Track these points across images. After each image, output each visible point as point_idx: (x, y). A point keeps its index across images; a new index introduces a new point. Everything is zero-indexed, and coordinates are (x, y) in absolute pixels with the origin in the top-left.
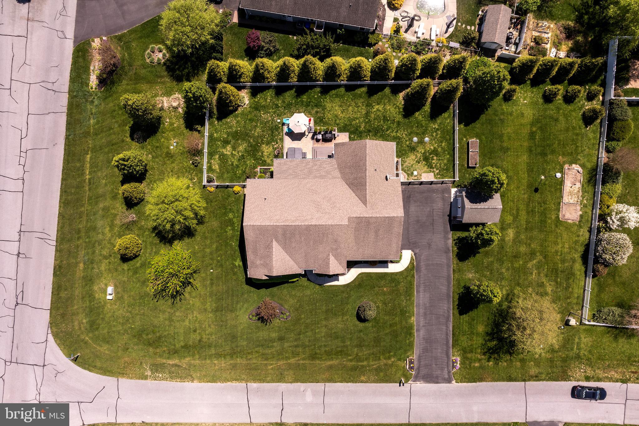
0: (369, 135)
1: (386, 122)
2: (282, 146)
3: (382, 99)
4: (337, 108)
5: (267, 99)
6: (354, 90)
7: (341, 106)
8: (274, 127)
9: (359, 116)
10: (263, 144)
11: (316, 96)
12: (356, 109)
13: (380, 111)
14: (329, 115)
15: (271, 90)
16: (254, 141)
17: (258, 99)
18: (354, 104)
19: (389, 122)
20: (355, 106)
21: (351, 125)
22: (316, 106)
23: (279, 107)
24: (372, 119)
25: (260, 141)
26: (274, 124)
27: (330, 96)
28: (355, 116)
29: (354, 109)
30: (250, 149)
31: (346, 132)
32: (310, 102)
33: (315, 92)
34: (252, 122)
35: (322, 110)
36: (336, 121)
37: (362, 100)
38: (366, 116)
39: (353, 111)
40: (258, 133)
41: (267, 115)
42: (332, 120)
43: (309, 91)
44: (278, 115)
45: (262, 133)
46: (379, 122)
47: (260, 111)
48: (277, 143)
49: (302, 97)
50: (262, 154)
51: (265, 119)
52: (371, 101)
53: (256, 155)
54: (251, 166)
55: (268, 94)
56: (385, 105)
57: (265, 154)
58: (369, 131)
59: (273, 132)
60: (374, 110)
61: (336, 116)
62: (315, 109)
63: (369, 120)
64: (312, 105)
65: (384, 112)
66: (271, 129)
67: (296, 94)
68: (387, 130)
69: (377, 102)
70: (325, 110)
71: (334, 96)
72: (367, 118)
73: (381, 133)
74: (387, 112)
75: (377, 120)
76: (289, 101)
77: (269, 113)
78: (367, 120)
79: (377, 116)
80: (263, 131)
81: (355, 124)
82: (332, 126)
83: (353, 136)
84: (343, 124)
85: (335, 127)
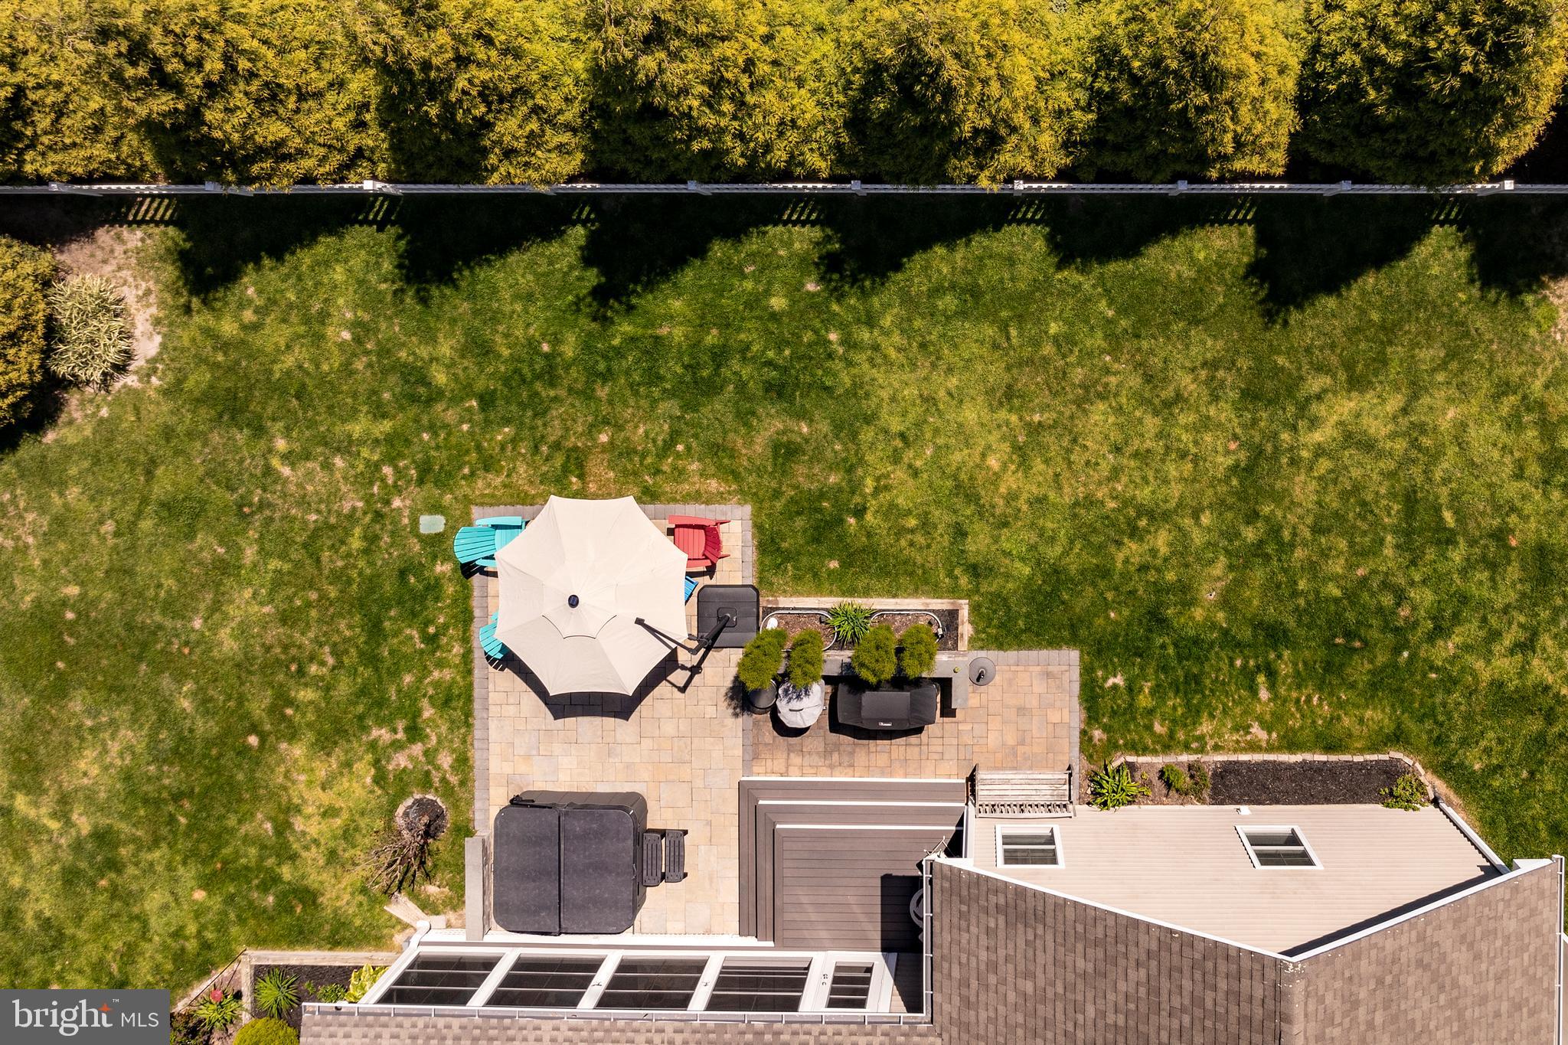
0: (1271, 674)
1: (1431, 554)
2: (463, 762)
3: (1389, 331)
4: (970, 415)
5: (323, 317)
6: (1131, 250)
7: (1010, 395)
8: (388, 588)
9: (1176, 490)
10: (293, 736)
11: (778, 303)
12: (1151, 423)
13: (1368, 445)
14: (899, 474)
15: (358, 236)
16: (204, 703)
17: (248, 316)
18: (1135, 381)
19: (1457, 555)
20: (1143, 401)
21: (1105, 572)
22: (778, 391)
23: (436, 395)
24: (1296, 521)
25: (258, 706)
26: (388, 555)
27: (907, 299)
28: (1144, 495)
29: (1129, 426)
30: (172, 777)
31: (1054, 643)
32: (719, 356)
33: (766, 263)
34: (190, 536)
35: (838, 427)
36: (960, 532)
37: (1206, 345)
38: (1242, 496)
39: (1117, 450)
40: (242, 631)
41: (327, 466)
42: (926, 525)
43: (718, 249)
44: (425, 471)
45: (275, 632)
46: (1360, 554)
47: (259, 431)
48: (415, 732)
49: (646, 302)
50: (283, 828)
51: (303, 502)
52: (1291, 352)
53: (220, 837)
54: (178, 934)
55: (339, 274)
56: (1416, 389)
57: (308, 826)
58: (1274, 635)
59: (375, 630)
60: (1317, 437)
61: (965, 491)
62: (772, 424)
63: (1275, 531)
64: (741, 387)
65: (1407, 461)
66: (361, 603)
67: (593, 277)
68: (1439, 631)
69: (1349, 366)
70: (867, 435)
71: (948, 302)
72: (1252, 517)
73: (1381, 659)
74: (1435, 456)
75: (1349, 533)
76: (532, 345)
77: (347, 447)
78: (1250, 534)
79: (1344, 496)
80: (285, 618)
81: (1143, 568)
82: (922, 582)
83: (1119, 680)
84: (1027, 571)
85: (954, 592)
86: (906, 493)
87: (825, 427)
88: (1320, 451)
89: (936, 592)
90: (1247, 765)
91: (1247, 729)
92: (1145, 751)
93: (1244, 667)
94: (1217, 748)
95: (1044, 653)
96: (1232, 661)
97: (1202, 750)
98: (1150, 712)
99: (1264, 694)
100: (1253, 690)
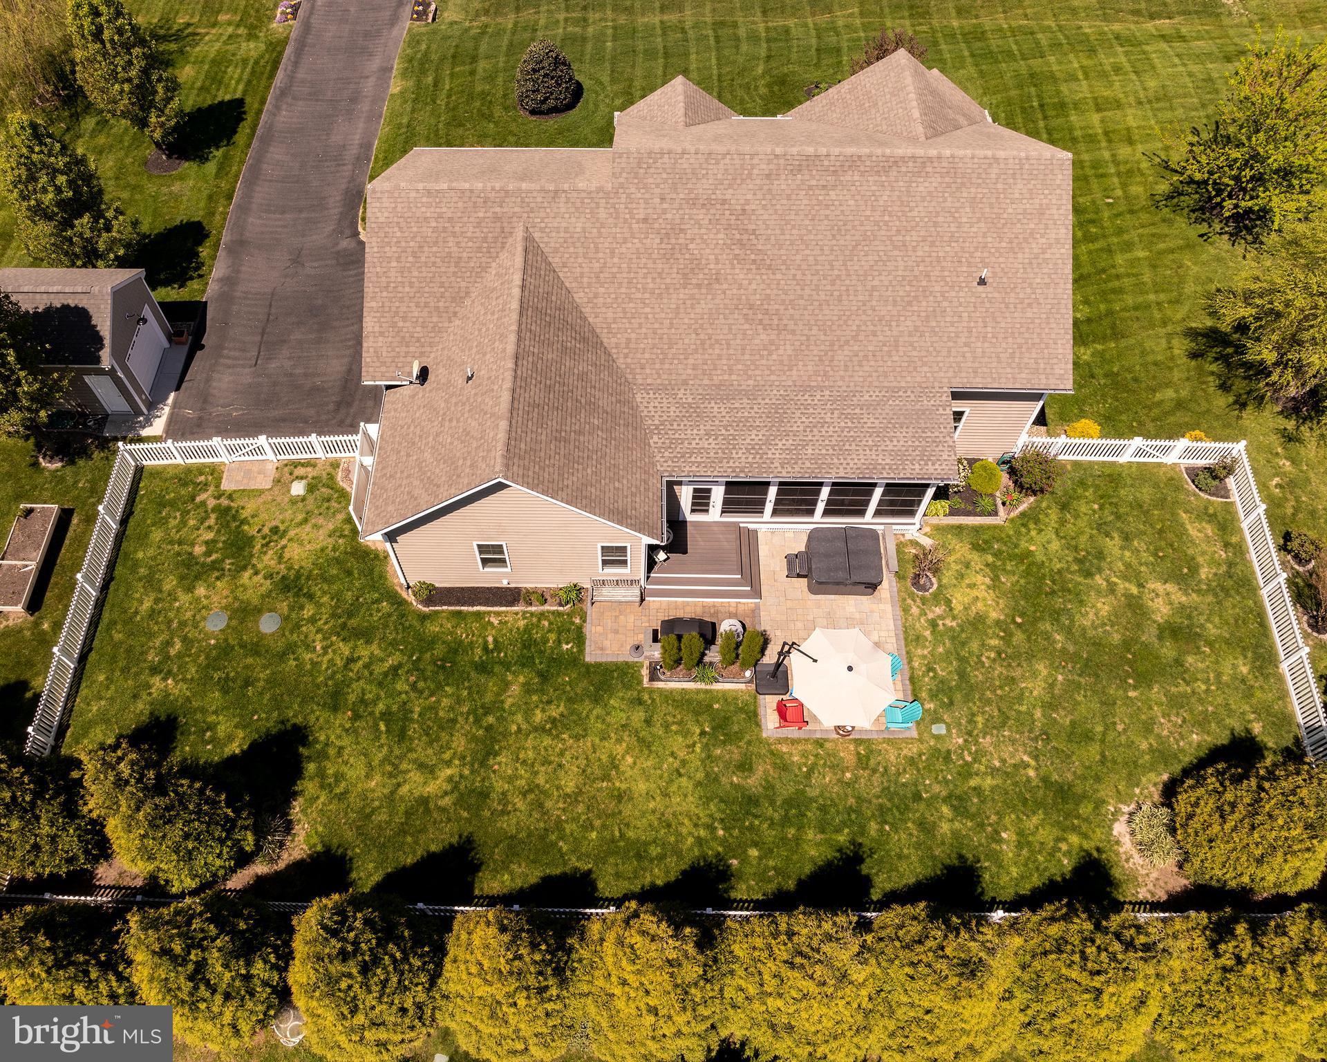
0: (485, 648)
1: (395, 708)
2: (906, 610)
3: (402, 831)
4: (642, 787)
5: (1019, 846)
6: (547, 881)
7: (620, 797)
8: (958, 697)
9: (529, 743)
10: (998, 623)
11: (754, 852)
12: (541, 780)
13: (422, 766)
14: (682, 754)
15: (1008, 894)
16: (1048, 637)
17: (1064, 847)
18: (549, 804)
19: (381, 706)
20: (544, 793)
21: (571, 700)
22: (751, 801)
23: (947, 800)
24: (465, 726)
25: (1019, 637)
26: (961, 712)
27: (678, 853)
28: (547, 741)
29: (553, 778)
30: (1058, 602)
31: (598, 665)
32: (786, 821)
33: (762, 877)
34: (1073, 723)
35: (716, 780)
36: (648, 722)
37: (507, 824)
38: (494, 740)
39: (560, 766)
40: (1035, 674)
41: (1003, 761)
42: (667, 727)
43: (791, 885)
44: (947, 757)
45: (1017, 673)
46: (433, 708)
47: (1045, 780)
48: (933, 624)
49: (830, 854)
50: (995, 579)
51: (1013, 742)
52: (459, 819)
53: (1027, 573)
54: (1041, 531)
55: (1015, 872)
56: (391, 798)
57: (983, 580)
58: (482, 668)
59: (962, 675)
60: (449, 772)
61: (645, 744)
62: (753, 782)
63: (477, 721)
64: (772, 803)
65: (401, 758)
66: (972, 688)
67: (865, 869)
68: (395, 669)
69: (427, 811)
70: (700, 776)
71: (654, 851)
72: (489, 728)
73: (428, 655)
74: (386, 760)
75: (437, 719)
76: (895, 828)
77: (993, 771)
78: (491, 719)
79: (438, 739)
80: (1012, 681)
81: (549, 702)
82: (669, 697)
83: (565, 647)
84: (612, 702)
85: (651, 691)
86: (677, 743)
87: (724, 780)
88: (448, 763)
89: (661, 691)
90: (501, 605)
91: (500, 622)
92: (553, 613)
93: (499, 653)
94: (517, 614)
95: (604, 660)
96: (506, 656)
97: (524, 613)
98: (550, 631)
99: (490, 639)
100: (496, 641)
